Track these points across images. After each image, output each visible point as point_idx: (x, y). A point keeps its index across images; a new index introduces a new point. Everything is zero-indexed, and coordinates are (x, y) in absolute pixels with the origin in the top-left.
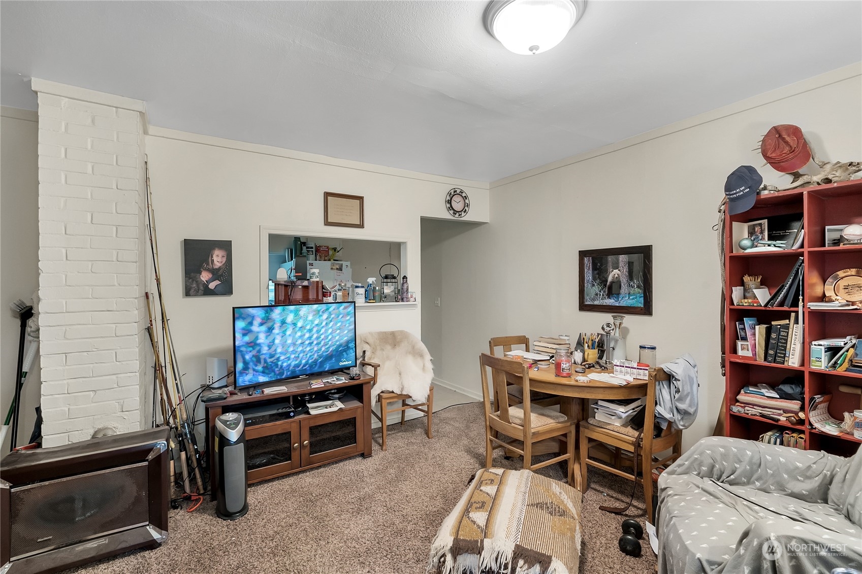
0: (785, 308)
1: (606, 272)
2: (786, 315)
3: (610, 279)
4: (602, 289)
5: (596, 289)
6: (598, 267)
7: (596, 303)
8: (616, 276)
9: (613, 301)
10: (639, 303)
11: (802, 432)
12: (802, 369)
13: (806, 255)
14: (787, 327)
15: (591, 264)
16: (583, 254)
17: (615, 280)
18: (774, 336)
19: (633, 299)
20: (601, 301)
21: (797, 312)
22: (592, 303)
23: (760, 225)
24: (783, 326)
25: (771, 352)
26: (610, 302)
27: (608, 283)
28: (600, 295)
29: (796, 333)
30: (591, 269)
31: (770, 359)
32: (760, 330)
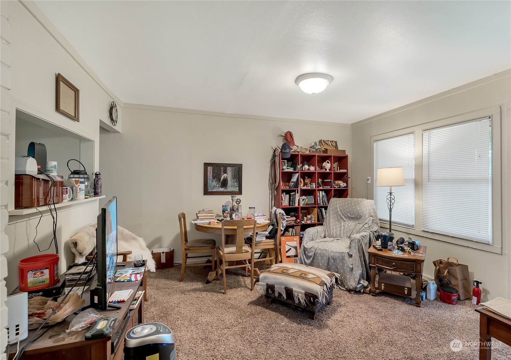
0: (295, 189)
1: (220, 175)
2: (294, 191)
3: (222, 178)
4: (218, 183)
5: (214, 183)
6: (216, 172)
7: (214, 190)
8: (226, 177)
9: (224, 189)
10: (237, 189)
11: (299, 225)
12: (299, 207)
13: (300, 172)
14: (295, 194)
15: (211, 171)
16: (206, 165)
17: (225, 179)
18: (292, 198)
19: (234, 188)
20: (217, 189)
21: (298, 190)
22: (212, 191)
23: (284, 162)
24: (294, 194)
25: (291, 203)
26: (222, 189)
27: (221, 180)
28: (217, 186)
29: (297, 196)
30: (211, 173)
31: (291, 205)
32: (288, 196)
